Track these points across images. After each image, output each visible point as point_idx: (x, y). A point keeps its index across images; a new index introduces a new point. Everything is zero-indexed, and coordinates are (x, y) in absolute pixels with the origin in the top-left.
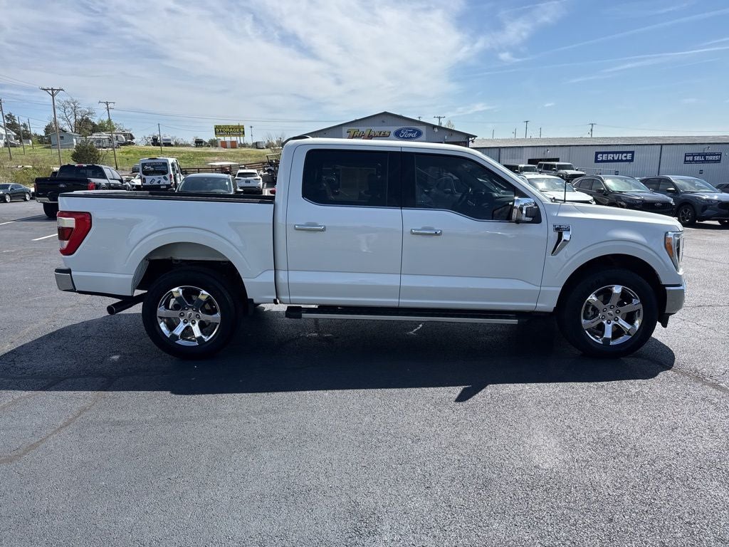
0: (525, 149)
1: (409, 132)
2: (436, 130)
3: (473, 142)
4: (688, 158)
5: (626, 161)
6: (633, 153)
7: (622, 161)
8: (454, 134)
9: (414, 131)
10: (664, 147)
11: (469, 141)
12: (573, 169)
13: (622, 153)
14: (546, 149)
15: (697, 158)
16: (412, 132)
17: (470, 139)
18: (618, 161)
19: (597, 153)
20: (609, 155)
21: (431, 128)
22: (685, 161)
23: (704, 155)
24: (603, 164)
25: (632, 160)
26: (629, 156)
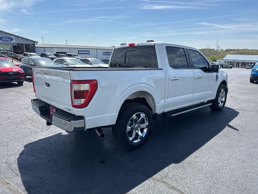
0: (54, 48)
1: (6, 38)
2: (20, 39)
3: (37, 44)
4: (104, 54)
5: (88, 54)
6: (89, 51)
7: (86, 54)
8: (28, 41)
9: (9, 38)
10: (97, 50)
11: (35, 44)
12: (78, 56)
13: (86, 51)
14: (62, 49)
15: (106, 54)
16: (7, 38)
17: (35, 43)
18: (85, 54)
19: (79, 51)
20: (82, 52)
21: (17, 37)
22: (103, 54)
23: (108, 53)
24: (81, 54)
25: (89, 54)
26: (88, 53)
